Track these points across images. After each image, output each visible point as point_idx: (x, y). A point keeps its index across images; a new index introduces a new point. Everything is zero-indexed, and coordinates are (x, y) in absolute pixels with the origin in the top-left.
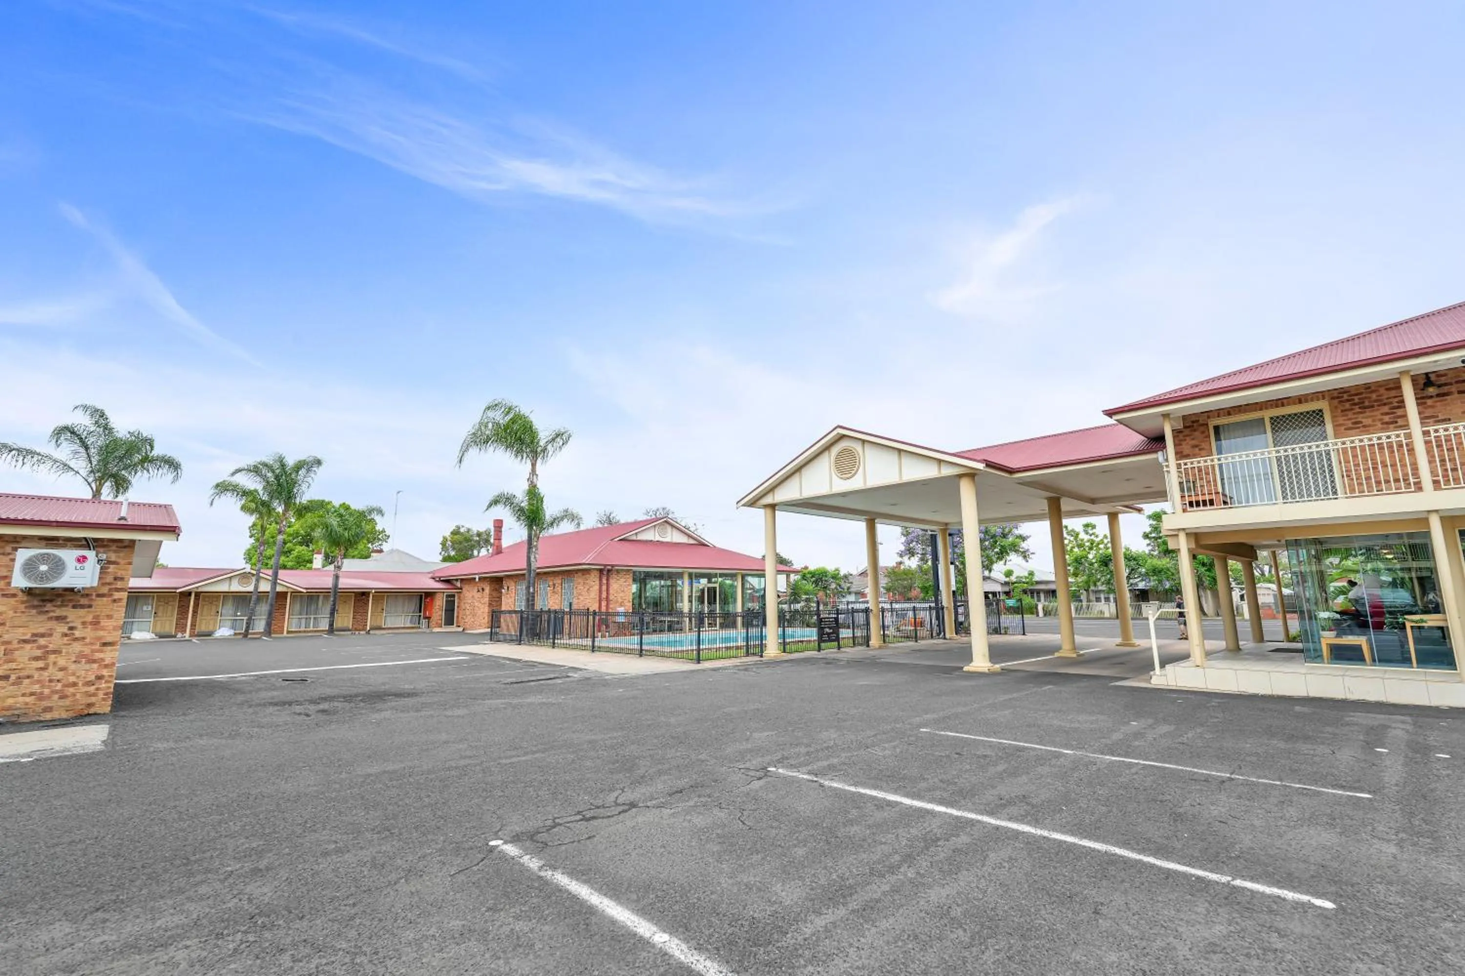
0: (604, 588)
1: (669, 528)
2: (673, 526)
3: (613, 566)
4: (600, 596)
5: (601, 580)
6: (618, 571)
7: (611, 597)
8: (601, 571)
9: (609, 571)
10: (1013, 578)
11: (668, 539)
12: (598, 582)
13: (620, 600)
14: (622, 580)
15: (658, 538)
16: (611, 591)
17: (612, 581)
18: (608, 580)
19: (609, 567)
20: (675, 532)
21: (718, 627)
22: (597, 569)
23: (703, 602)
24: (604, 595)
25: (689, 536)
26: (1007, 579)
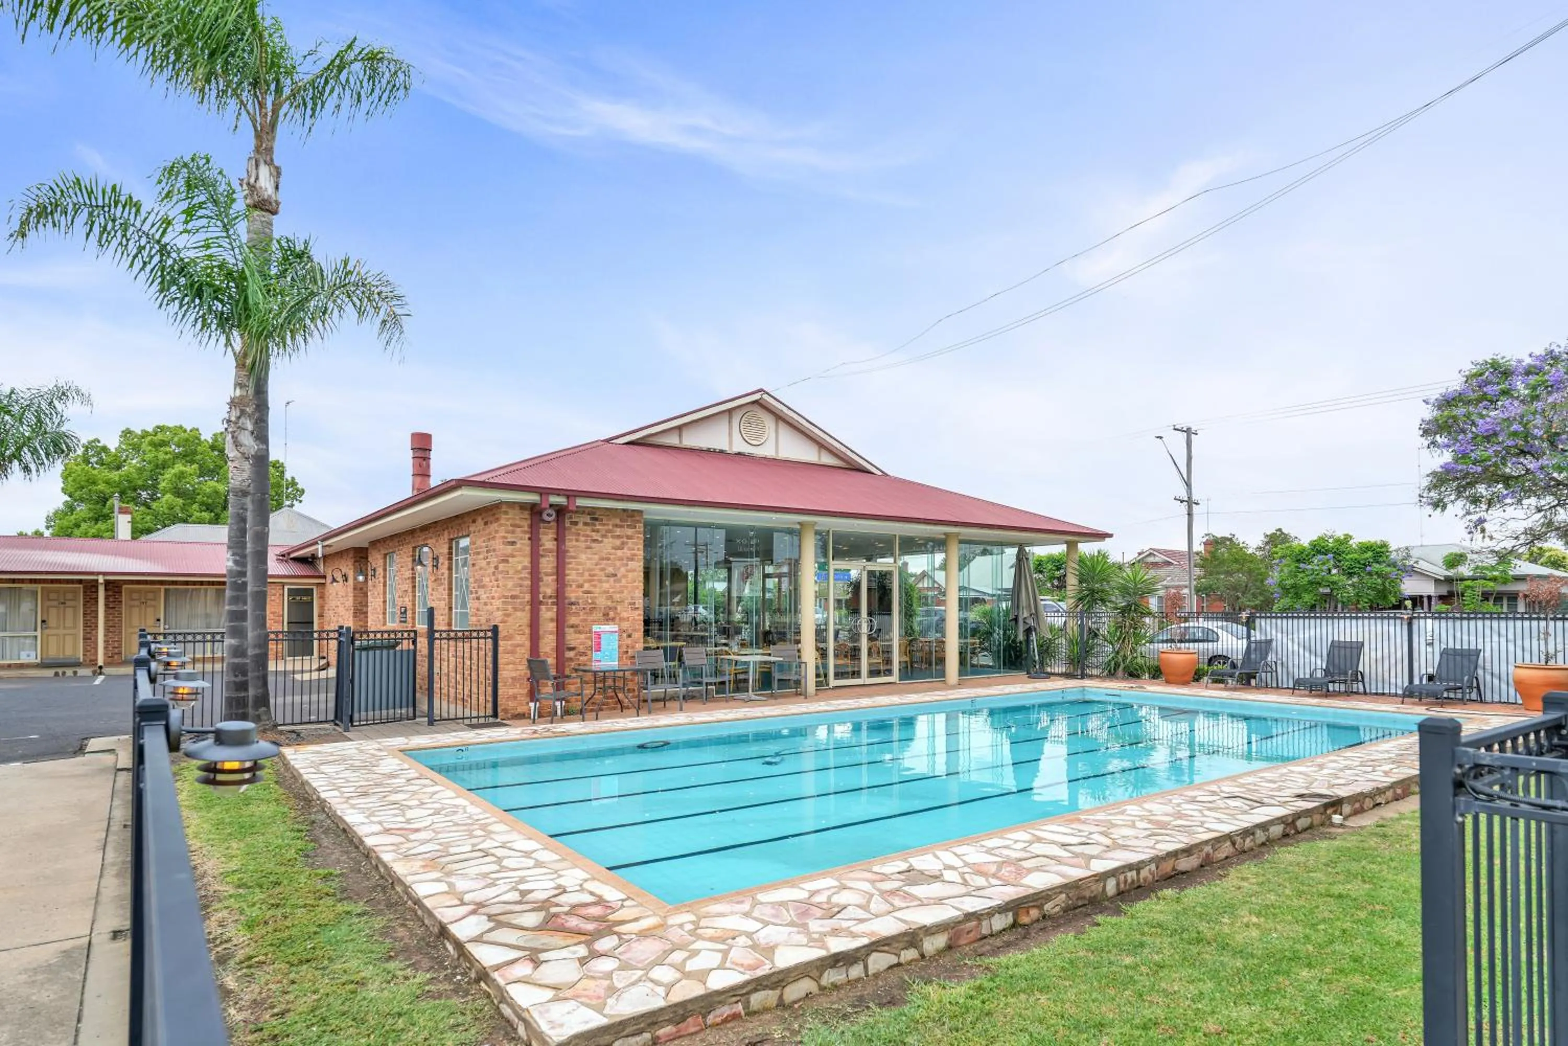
0: (548, 564)
1: (769, 422)
2: (779, 418)
3: (570, 494)
4: (534, 590)
5: (535, 540)
6: (594, 515)
7: (572, 594)
8: (535, 511)
9: (561, 511)
10: (1465, 570)
11: (767, 451)
12: (524, 544)
13: (602, 602)
14: (609, 542)
15: (739, 446)
16: (572, 575)
17: (571, 544)
18: (560, 539)
19: (560, 500)
20: (785, 434)
21: (894, 678)
22: (522, 506)
23: (856, 611)
24: (548, 587)
25: (822, 446)
26: (1451, 573)
